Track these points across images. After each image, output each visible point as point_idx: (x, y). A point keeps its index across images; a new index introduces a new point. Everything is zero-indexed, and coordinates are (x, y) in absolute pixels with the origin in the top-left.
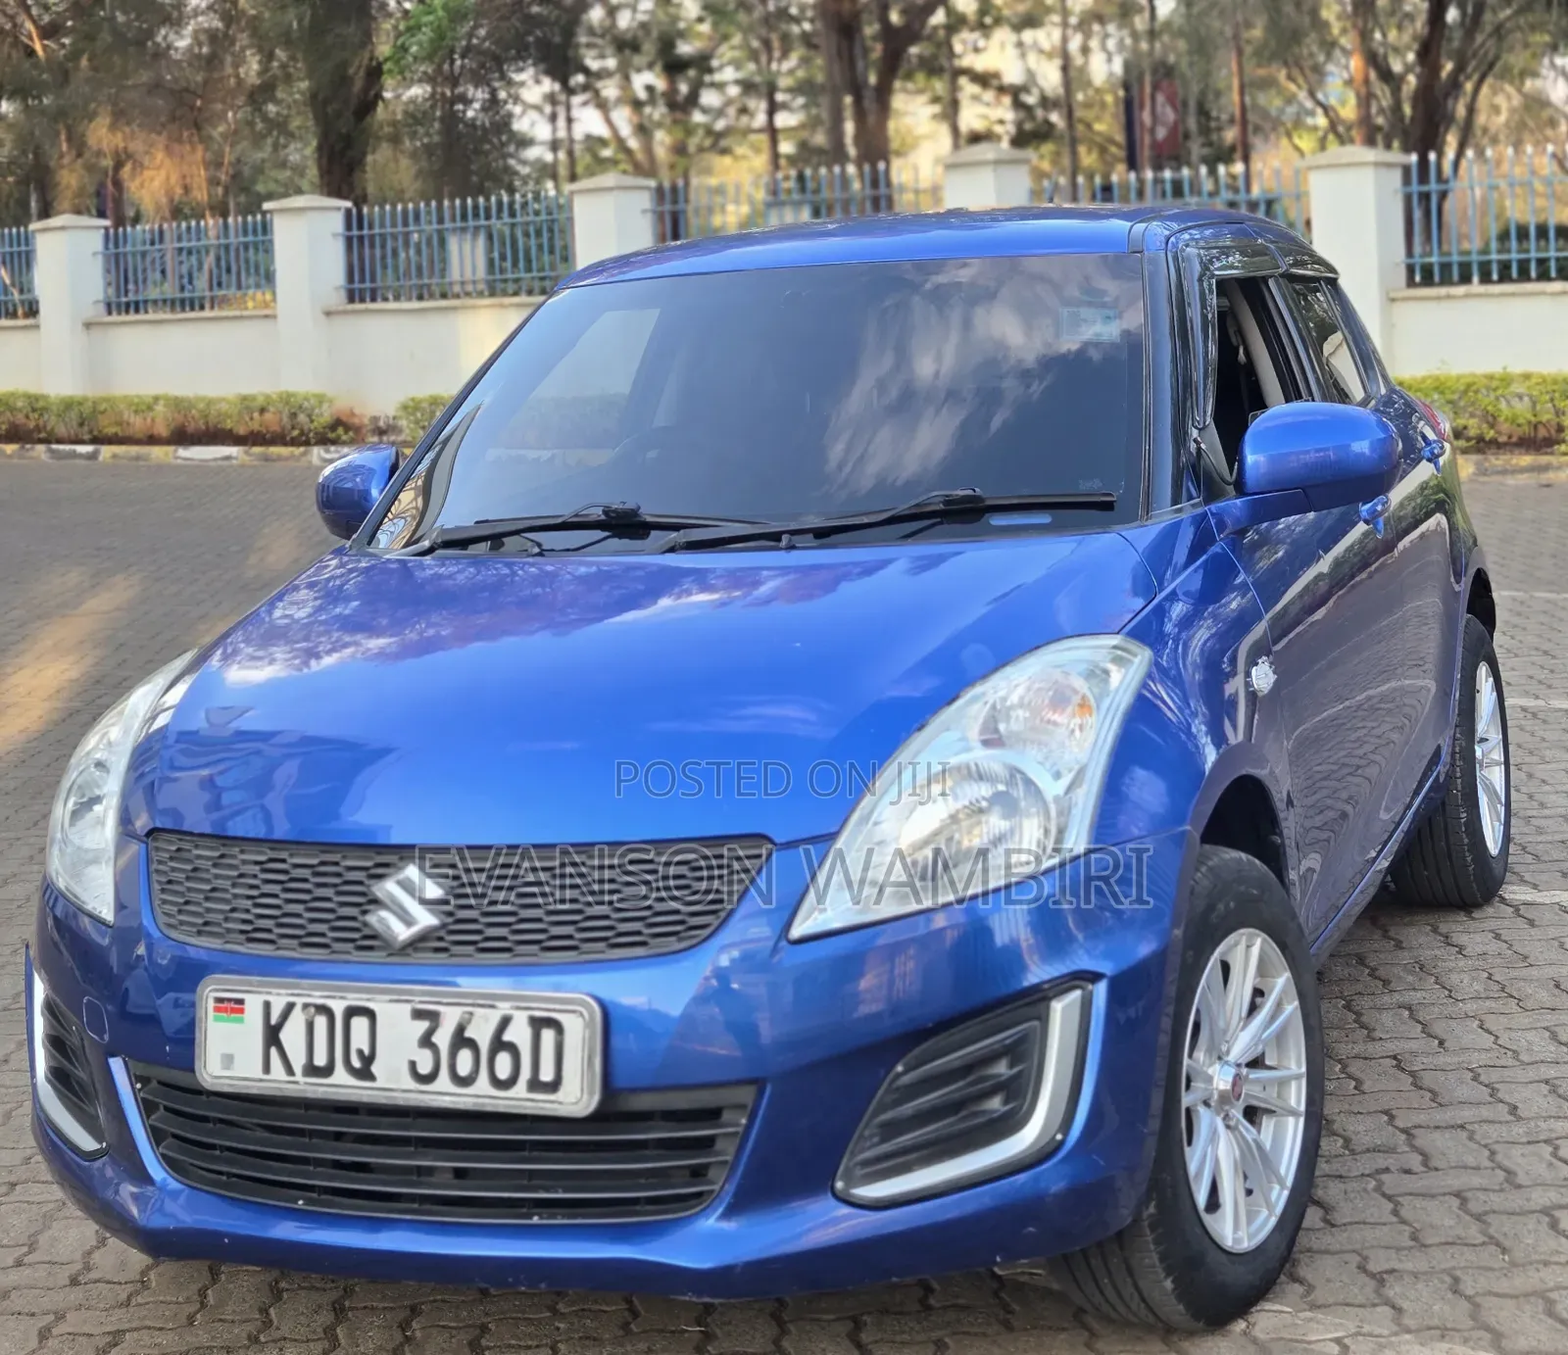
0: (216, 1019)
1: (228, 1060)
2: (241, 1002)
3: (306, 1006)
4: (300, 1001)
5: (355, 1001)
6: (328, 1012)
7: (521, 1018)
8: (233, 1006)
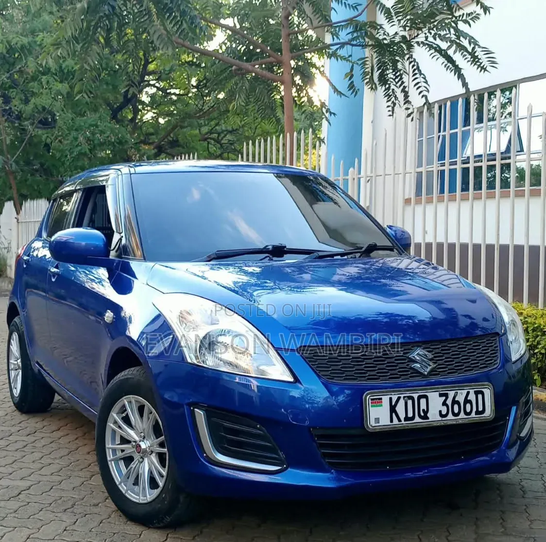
0: (372, 406)
1: (377, 420)
2: (381, 399)
3: (404, 397)
4: (402, 396)
5: (421, 393)
6: (412, 398)
7: (472, 392)
8: (378, 402)
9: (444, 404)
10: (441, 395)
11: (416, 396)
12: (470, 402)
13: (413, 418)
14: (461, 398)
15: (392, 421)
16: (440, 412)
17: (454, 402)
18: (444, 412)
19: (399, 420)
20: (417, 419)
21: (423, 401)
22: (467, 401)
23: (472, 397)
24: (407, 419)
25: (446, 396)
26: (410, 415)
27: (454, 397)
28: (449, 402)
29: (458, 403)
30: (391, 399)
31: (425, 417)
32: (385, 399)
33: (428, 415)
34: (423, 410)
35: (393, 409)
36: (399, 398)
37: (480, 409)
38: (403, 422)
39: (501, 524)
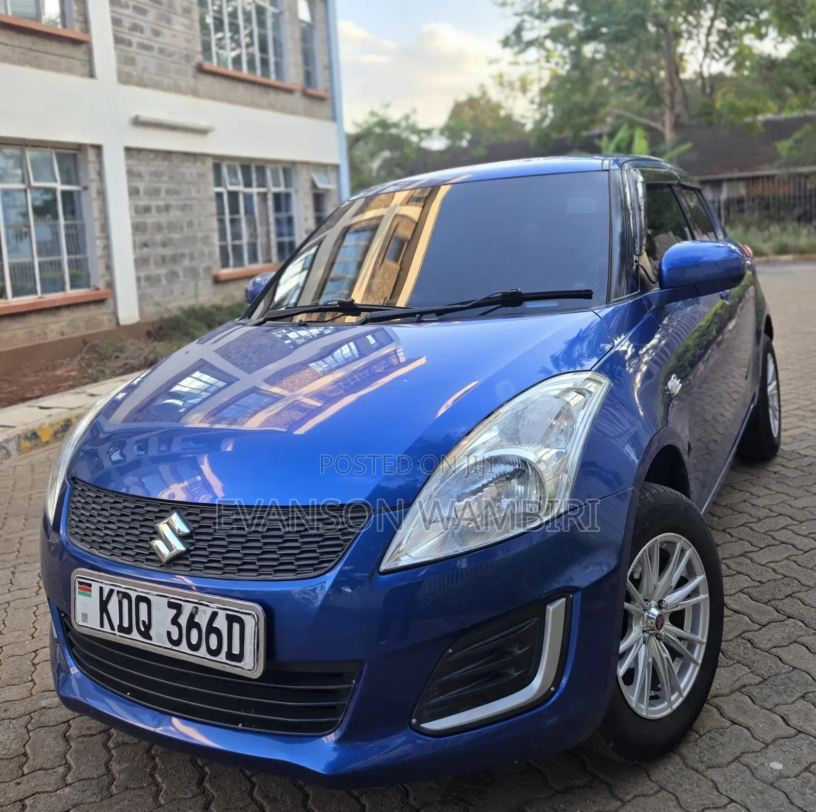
0: (80, 593)
1: (85, 616)
2: (90, 585)
3: (118, 592)
4: (116, 589)
5: (141, 592)
6: (128, 597)
8: (86, 587)
9: (175, 621)
10: (171, 605)
11: (133, 595)
12: (218, 632)
14: (202, 619)
15: (102, 625)
16: (169, 633)
18: (175, 637)
19: (112, 628)
20: (135, 634)
21: (143, 606)
22: (211, 629)
23: (221, 623)
24: (121, 628)
25: (178, 608)
26: (126, 624)
27: (192, 616)
28: (183, 620)
29: (198, 626)
30: (101, 589)
31: (146, 634)
33: (152, 632)
34: (144, 622)
35: (104, 606)
36: (111, 591)
37: (237, 651)
38: (116, 632)
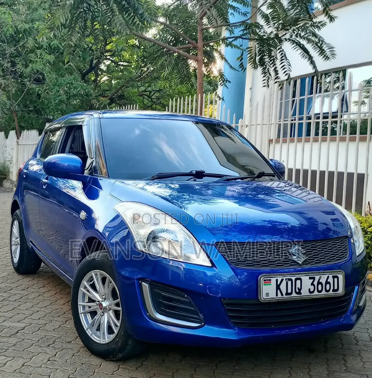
0: (264, 285)
1: (267, 294)
2: (270, 280)
3: (286, 279)
4: (284, 278)
5: (298, 276)
6: (291, 280)
7: (331, 276)
8: (268, 282)
9: (312, 284)
10: (310, 278)
11: (293, 278)
12: (329, 283)
13: (291, 293)
14: (323, 281)
15: (277, 295)
16: (309, 289)
17: (319, 283)
18: (312, 290)
19: (282, 295)
20: (294, 294)
21: (298, 282)
22: (327, 282)
23: (331, 280)
24: (287, 294)
25: (314, 278)
26: (289, 291)
27: (319, 280)
28: (315, 283)
29: (321, 284)
30: (277, 280)
31: (299, 293)
32: (273, 280)
33: (301, 292)
34: (298, 288)
35: (278, 287)
36: (282, 280)
37: (336, 288)
38: (284, 296)
39: (344, 364)
